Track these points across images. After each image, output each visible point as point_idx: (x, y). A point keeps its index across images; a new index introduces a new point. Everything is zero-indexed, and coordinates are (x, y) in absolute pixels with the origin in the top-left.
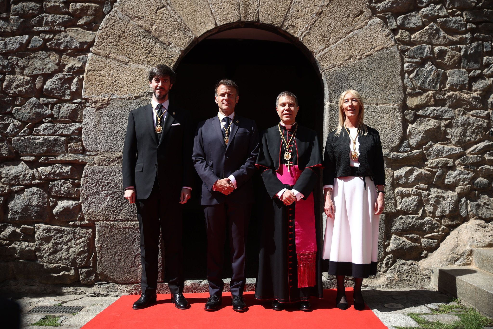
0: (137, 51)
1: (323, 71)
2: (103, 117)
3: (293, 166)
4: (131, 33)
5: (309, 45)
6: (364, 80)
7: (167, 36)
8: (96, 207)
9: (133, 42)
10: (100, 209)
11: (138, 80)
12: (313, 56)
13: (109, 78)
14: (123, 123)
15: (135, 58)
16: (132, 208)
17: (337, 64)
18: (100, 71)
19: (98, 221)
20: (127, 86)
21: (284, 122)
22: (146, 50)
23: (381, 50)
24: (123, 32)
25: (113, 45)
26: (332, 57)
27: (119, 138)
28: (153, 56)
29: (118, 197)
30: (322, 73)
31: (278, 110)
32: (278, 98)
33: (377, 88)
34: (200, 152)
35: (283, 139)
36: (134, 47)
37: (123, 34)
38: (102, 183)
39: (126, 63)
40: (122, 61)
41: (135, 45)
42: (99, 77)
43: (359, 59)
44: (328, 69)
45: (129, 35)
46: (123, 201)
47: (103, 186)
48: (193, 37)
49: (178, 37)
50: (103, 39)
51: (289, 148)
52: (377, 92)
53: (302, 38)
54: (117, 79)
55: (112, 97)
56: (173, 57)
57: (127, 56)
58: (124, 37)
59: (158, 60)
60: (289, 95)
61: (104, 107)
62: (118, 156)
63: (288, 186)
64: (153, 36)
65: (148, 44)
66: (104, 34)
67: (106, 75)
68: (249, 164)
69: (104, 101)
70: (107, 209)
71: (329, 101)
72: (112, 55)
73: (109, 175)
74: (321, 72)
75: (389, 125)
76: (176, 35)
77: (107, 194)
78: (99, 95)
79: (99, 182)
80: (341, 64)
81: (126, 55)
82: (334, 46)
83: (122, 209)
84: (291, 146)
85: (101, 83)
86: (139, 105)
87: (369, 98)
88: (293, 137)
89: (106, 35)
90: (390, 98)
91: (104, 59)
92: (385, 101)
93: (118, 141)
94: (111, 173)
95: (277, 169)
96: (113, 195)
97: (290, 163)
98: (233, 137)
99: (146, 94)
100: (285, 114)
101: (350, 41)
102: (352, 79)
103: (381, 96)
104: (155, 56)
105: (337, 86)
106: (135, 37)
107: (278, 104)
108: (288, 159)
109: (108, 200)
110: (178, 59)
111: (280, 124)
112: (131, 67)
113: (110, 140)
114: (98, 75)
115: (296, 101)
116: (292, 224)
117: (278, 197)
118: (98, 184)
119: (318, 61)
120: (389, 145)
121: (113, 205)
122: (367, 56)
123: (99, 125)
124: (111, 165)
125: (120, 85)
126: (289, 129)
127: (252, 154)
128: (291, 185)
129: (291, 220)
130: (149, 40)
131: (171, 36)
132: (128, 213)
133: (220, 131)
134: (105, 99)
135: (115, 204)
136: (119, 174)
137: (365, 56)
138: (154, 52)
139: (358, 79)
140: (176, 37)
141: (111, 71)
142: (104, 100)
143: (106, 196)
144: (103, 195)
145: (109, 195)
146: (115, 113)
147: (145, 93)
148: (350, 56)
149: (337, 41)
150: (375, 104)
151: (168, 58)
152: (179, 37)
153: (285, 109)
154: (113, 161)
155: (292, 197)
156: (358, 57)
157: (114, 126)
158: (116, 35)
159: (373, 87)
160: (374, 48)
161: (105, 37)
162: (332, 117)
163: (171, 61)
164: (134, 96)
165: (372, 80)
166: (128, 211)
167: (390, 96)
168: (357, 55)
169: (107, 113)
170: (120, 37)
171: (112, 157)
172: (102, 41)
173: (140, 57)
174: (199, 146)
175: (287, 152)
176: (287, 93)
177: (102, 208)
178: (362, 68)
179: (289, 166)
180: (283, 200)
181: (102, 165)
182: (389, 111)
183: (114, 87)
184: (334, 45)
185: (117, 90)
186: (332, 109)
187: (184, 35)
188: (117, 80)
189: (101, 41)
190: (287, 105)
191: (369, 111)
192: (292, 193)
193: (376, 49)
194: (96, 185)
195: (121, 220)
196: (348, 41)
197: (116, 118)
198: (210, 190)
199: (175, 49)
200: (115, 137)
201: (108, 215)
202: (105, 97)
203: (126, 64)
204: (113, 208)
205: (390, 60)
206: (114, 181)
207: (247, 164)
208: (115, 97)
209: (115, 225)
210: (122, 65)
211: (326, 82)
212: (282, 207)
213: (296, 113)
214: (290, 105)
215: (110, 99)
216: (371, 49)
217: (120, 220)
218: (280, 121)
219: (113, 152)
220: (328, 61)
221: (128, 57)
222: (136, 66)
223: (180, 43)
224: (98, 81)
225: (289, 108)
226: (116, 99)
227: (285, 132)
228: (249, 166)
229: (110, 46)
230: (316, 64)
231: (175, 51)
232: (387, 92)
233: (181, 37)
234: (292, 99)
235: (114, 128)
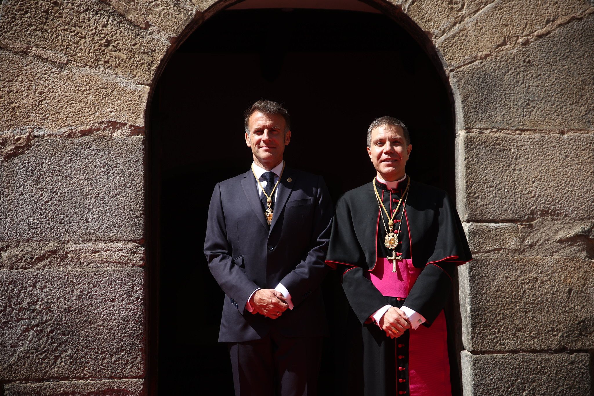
0: (83, 40)
1: (452, 71)
2: (19, 173)
3: (402, 261)
4: (70, 5)
5: (422, 19)
6: (535, 84)
7: (141, 10)
8: (5, 354)
9: (75, 24)
10: (15, 358)
11: (86, 97)
12: (431, 42)
13: (28, 95)
14: (59, 184)
15: (79, 55)
16: (80, 352)
17: (479, 55)
18: (10, 81)
19: (9, 381)
20: (64, 110)
21: (384, 175)
22: (101, 40)
23: (568, 23)
24: (53, 3)
25: (36, 30)
26: (469, 41)
27: (51, 214)
28: (115, 51)
29: (51, 332)
30: (449, 74)
31: (371, 153)
32: (370, 130)
33: (562, 100)
34: (219, 240)
35: (382, 208)
36: (78, 33)
37: (53, 7)
38: (17, 305)
39: (62, 66)
40: (54, 62)
41: (80, 30)
42: (9, 93)
43: (524, 44)
44: (460, 67)
45: (66, 10)
46: (61, 339)
47: (20, 310)
48: (194, 12)
49: (163, 12)
50: (14, 18)
51: (394, 225)
52: (562, 107)
53: (407, 6)
54: (44, 97)
55: (35, 133)
56: (155, 51)
57: (64, 52)
58: (57, 14)
59: (125, 57)
60: (390, 124)
61: (21, 153)
62: (49, 249)
63: (394, 299)
64: (115, 11)
65: (105, 26)
66: (16, 8)
67: (23, 89)
68: (314, 259)
69: (20, 142)
70: (29, 357)
71: (466, 129)
72: (34, 50)
73: (31, 289)
74: (447, 72)
75: (589, 173)
76: (160, 8)
77: (28, 325)
78: (9, 129)
79: (11, 302)
80: (486, 56)
81: (62, 50)
82: (471, 19)
83: (60, 356)
84: (397, 222)
85: (13, 106)
86: (90, 147)
87: (546, 120)
88: (401, 204)
89: (20, 10)
90: (588, 118)
91: (18, 57)
92: (577, 125)
93: (48, 220)
94: (36, 283)
95: (372, 266)
96: (40, 328)
97: (396, 256)
98: (281, 210)
99: (103, 126)
100: (384, 160)
101: (505, 9)
102: (509, 85)
103: (571, 116)
104: (120, 50)
105: (480, 99)
106: (80, 13)
107: (370, 142)
108: (393, 248)
109: (30, 337)
110: (165, 56)
111: (376, 180)
112: (73, 73)
113: (32, 218)
114: (6, 89)
115: (405, 136)
116: (404, 374)
117: (375, 321)
118: (10, 306)
119: (441, 50)
120: (590, 213)
121: (40, 347)
122: (539, 37)
123: (10, 188)
124: (35, 267)
125: (51, 108)
126: (393, 189)
127: (318, 240)
128: (401, 298)
129: (403, 367)
130: (107, 18)
131: (150, 9)
132: (71, 363)
133: (257, 198)
134: (21, 136)
135: (45, 345)
136: (52, 285)
137: (534, 38)
138: (116, 42)
139: (522, 84)
140: (160, 12)
141: (32, 81)
142: (19, 139)
143: (27, 330)
144: (19, 328)
145: (32, 329)
146: (42, 164)
147: (101, 123)
148: (505, 38)
149: (478, 11)
150: (558, 131)
151: (144, 53)
152: (165, 11)
153: (385, 151)
154: (41, 259)
155: (402, 321)
156: (520, 40)
157: (41, 191)
158: (40, 11)
159: (553, 99)
160: (554, 20)
161: (18, 13)
162: (472, 161)
163: (151, 59)
164: (79, 130)
165: (550, 84)
166: (70, 358)
167: (589, 115)
168: (518, 36)
169: (25, 165)
170: (48, 14)
171: (37, 251)
172: (13, 22)
173: (89, 53)
174: (216, 229)
175: (391, 234)
176: (386, 120)
177: (19, 356)
178: (529, 62)
179: (394, 261)
180: (384, 328)
181: (17, 269)
182: (587, 144)
183: (38, 113)
184: (473, 17)
185: (44, 119)
186: (471, 145)
187: (175, 8)
188: (44, 99)
189: (10, 23)
190: (388, 143)
191: (546, 146)
192: (401, 313)
193: (557, 22)
194: (5, 308)
195: (58, 377)
196: (499, 10)
197: (45, 174)
198: (241, 310)
199: (158, 36)
200: (43, 212)
201: (31, 368)
202: (21, 134)
203: (62, 68)
204: (41, 354)
205: (587, 43)
206: (43, 300)
207: (311, 258)
208: (41, 133)
209: (44, 389)
210: (54, 70)
211: (458, 91)
212: (383, 342)
213: (406, 157)
214: (394, 142)
215: (31, 138)
216: (548, 22)
217: (56, 378)
218: (376, 175)
219: (40, 241)
220: (460, 49)
221: (65, 54)
222: (83, 71)
223: (168, 23)
224: (6, 103)
225: (392, 149)
226: (43, 137)
227: (386, 195)
228: (315, 263)
229: (29, 32)
230: (437, 56)
231: (158, 40)
232: (582, 107)
233: (170, 11)
234: (397, 131)
235: (42, 195)
